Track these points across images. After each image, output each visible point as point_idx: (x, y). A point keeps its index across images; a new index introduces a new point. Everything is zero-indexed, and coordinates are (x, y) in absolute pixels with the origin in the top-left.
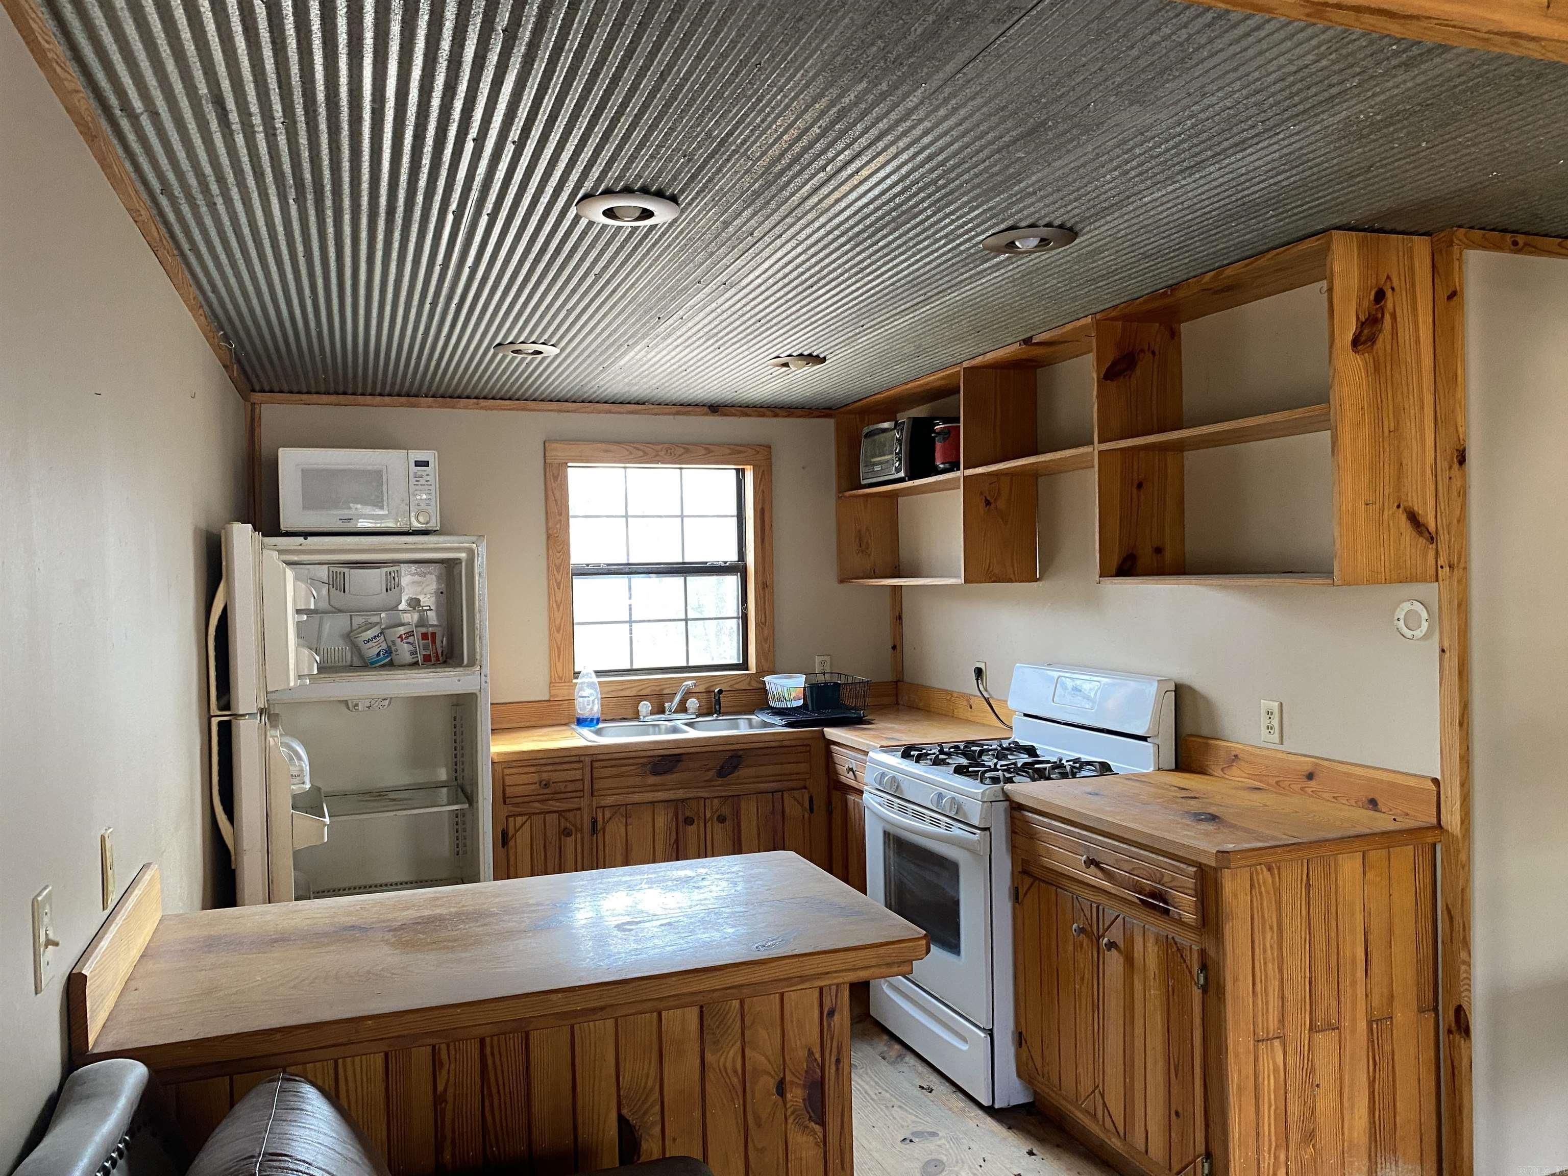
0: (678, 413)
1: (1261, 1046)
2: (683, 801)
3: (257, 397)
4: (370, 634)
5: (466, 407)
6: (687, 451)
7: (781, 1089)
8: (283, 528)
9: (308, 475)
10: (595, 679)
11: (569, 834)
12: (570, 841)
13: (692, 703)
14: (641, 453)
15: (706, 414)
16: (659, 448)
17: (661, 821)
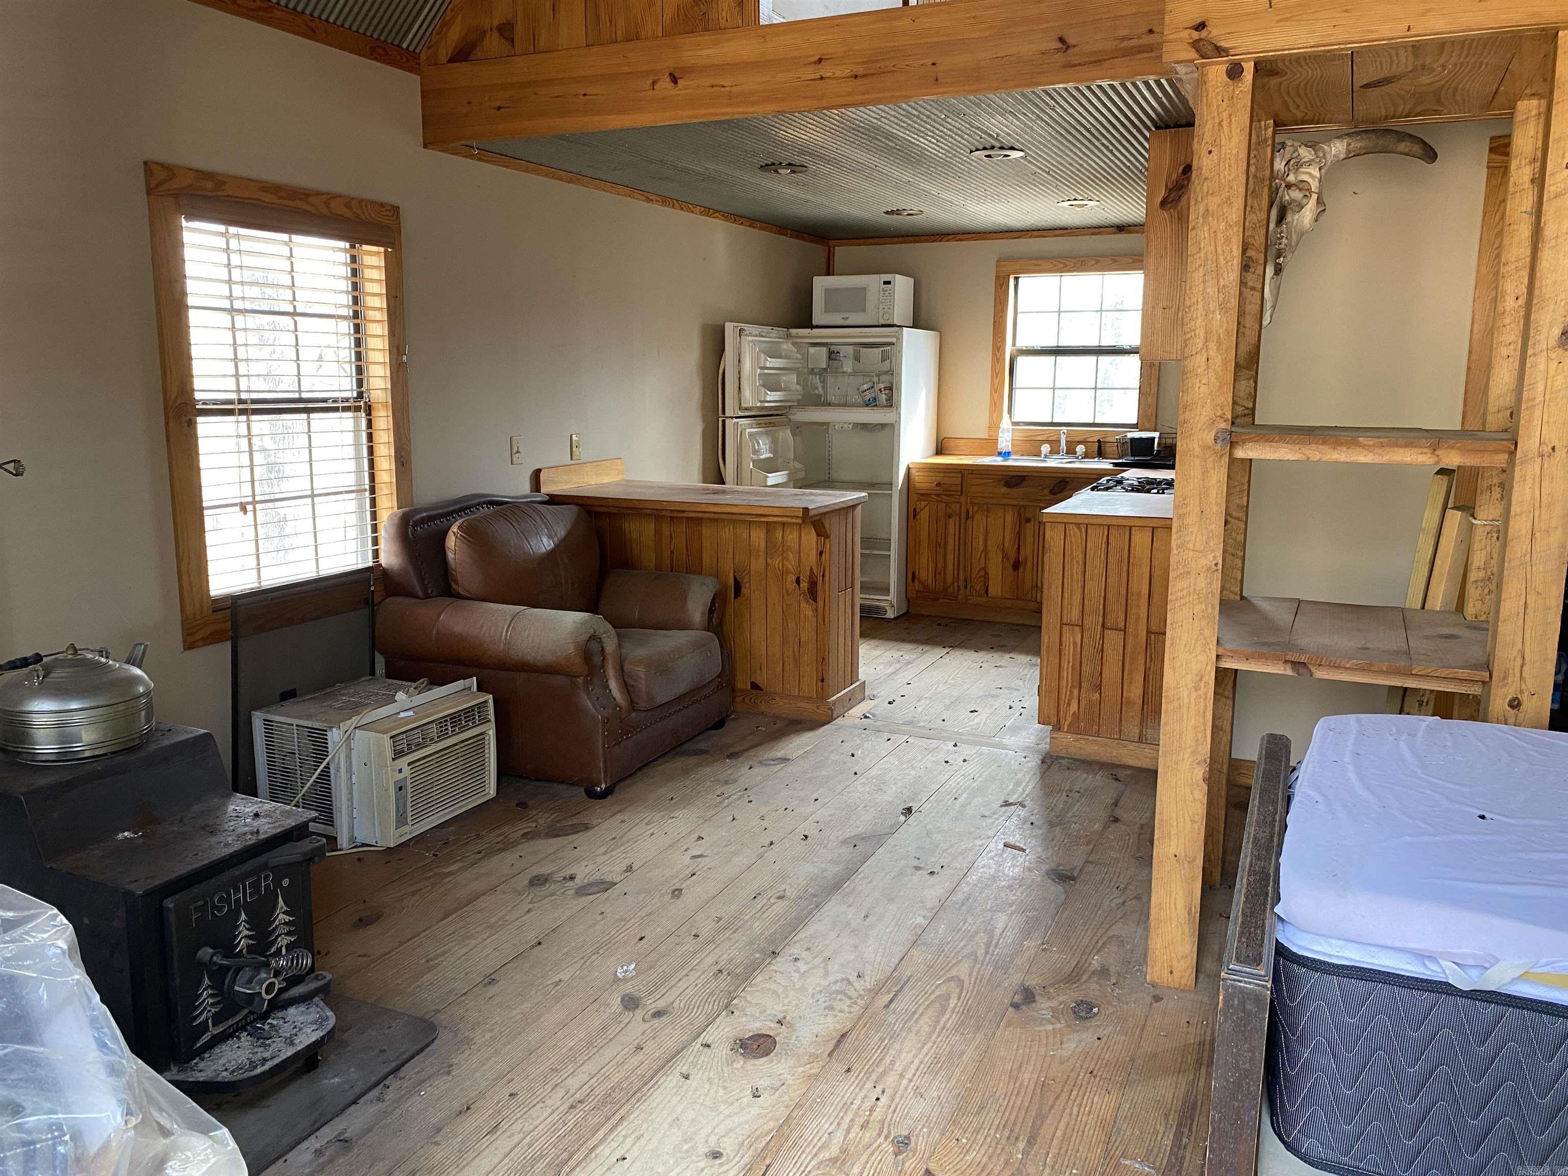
0: (1093, 234)
1: (1065, 628)
2: (1024, 507)
3: (832, 243)
4: (865, 387)
5: (948, 241)
6: (1097, 262)
7: (798, 581)
8: (814, 323)
9: (829, 293)
10: (1011, 427)
11: (950, 516)
12: (951, 522)
13: (1080, 449)
14: (1062, 266)
15: (1115, 233)
16: (1075, 261)
17: (1009, 518)
